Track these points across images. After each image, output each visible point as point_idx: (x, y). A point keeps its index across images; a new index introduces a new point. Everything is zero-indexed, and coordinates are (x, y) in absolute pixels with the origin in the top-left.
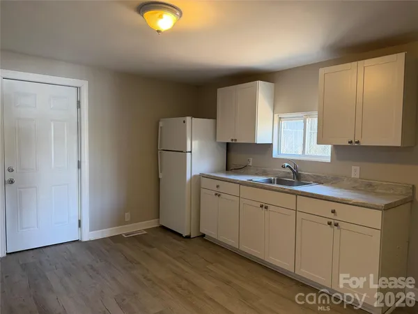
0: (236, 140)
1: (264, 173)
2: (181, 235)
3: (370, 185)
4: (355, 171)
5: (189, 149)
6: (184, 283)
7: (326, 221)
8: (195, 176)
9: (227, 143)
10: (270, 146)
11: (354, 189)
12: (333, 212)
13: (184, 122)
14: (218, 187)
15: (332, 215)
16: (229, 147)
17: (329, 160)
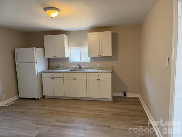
0: (56, 57)
1: (67, 68)
2: (35, 99)
3: (102, 68)
4: (98, 64)
5: (35, 62)
6: (53, 111)
7: (96, 79)
8: (39, 73)
9: (48, 58)
10: (68, 58)
11: (98, 69)
12: (98, 76)
13: (32, 50)
14: (52, 75)
15: (98, 77)
16: (49, 59)
17: (90, 62)
